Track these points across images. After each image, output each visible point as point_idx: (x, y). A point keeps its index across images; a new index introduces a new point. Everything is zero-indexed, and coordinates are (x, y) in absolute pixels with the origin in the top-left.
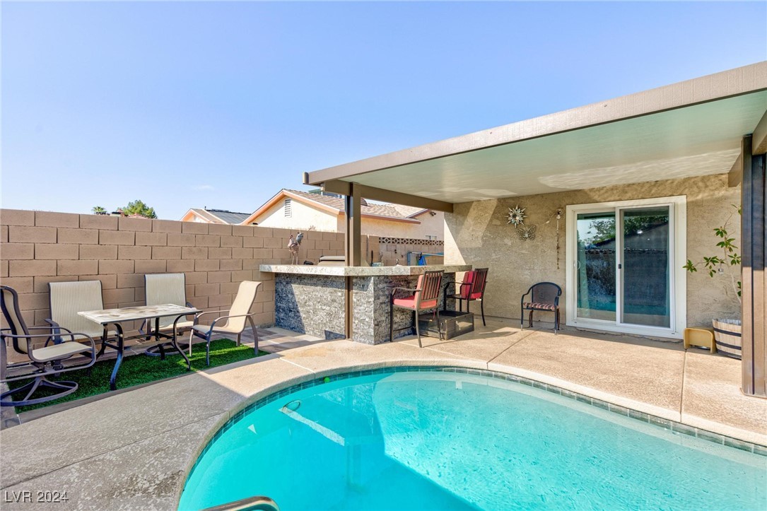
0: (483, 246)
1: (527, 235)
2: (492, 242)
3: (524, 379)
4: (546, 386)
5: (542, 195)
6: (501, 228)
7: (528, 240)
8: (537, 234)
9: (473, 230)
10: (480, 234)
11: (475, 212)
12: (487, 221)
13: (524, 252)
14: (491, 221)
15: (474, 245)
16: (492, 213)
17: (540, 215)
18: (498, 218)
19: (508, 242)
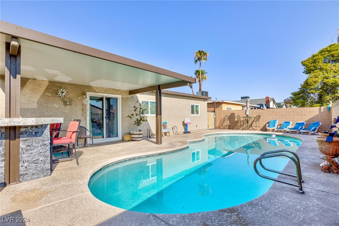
0: (38, 107)
1: (68, 103)
2: (45, 105)
3: (129, 159)
4: (137, 158)
5: (76, 85)
6: (51, 98)
7: (68, 106)
8: (73, 103)
9: (29, 97)
10: (36, 100)
11: (31, 85)
12: (42, 93)
13: (66, 111)
14: (44, 93)
15: (30, 106)
16: (45, 88)
17: (75, 94)
18: (49, 92)
19: (56, 106)
